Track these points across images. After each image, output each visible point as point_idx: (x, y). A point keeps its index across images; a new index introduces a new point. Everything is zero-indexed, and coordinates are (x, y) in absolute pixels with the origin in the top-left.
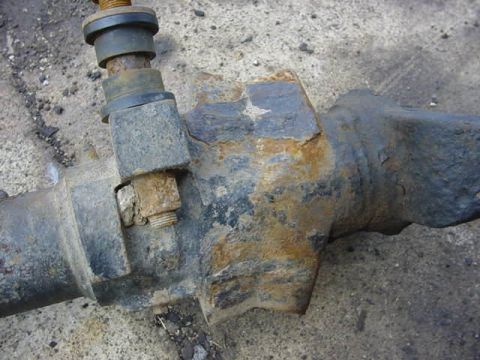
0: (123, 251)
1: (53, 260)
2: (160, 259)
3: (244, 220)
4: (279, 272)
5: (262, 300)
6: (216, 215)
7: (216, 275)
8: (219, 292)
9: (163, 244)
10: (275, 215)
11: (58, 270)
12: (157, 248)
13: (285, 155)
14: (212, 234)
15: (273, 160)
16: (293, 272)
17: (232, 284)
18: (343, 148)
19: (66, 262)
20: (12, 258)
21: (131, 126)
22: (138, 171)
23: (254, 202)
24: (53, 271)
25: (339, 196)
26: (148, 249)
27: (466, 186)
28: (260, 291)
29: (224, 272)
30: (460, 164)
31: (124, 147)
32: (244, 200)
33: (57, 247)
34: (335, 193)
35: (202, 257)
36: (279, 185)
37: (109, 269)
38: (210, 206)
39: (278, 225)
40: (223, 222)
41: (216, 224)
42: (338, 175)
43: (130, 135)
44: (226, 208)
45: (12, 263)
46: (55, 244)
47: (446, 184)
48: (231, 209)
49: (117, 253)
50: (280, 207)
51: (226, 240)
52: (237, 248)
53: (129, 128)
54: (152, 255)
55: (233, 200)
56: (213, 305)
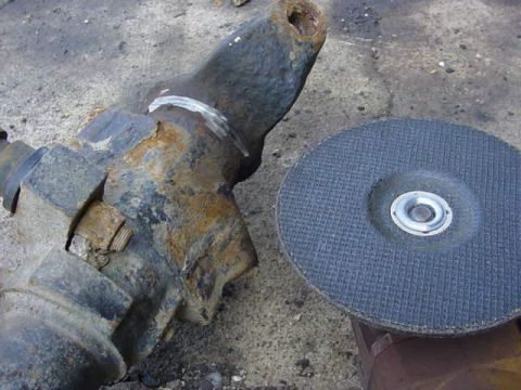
0: (114, 286)
1: (63, 350)
2: (141, 280)
3: (168, 210)
4: (219, 238)
5: (225, 273)
6: (148, 220)
7: (184, 269)
8: (196, 284)
9: (133, 266)
10: (183, 192)
11: (75, 356)
12: (132, 272)
13: (151, 151)
14: (157, 236)
15: (147, 160)
16: (227, 229)
17: (198, 271)
18: (183, 119)
19: (75, 344)
20: (31, 377)
21: (46, 179)
22: (80, 204)
23: (163, 193)
24: (71, 360)
25: (209, 151)
26: (127, 277)
27: (281, 67)
28: (218, 266)
29: (188, 262)
30: (267, 55)
31: (54, 196)
32: (156, 196)
33: (58, 338)
34: (206, 151)
35: (165, 258)
36: (167, 170)
37: (116, 307)
38: (139, 217)
39: (191, 198)
40: (157, 222)
41: (154, 227)
42: (197, 137)
43: (50, 185)
44: (149, 210)
45: (34, 381)
46: (54, 338)
47: (269, 76)
48: (153, 209)
49: (112, 291)
50: (182, 185)
51: (170, 233)
52: (180, 236)
53: (45, 181)
54: (133, 280)
55: (149, 201)
56: (200, 298)
